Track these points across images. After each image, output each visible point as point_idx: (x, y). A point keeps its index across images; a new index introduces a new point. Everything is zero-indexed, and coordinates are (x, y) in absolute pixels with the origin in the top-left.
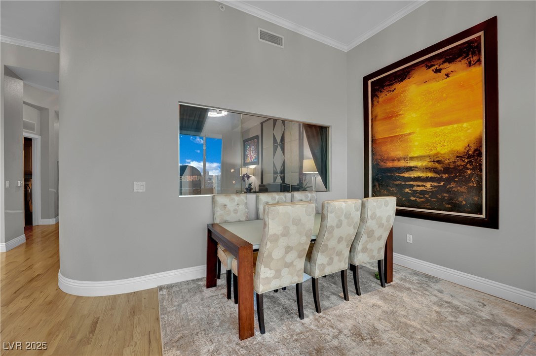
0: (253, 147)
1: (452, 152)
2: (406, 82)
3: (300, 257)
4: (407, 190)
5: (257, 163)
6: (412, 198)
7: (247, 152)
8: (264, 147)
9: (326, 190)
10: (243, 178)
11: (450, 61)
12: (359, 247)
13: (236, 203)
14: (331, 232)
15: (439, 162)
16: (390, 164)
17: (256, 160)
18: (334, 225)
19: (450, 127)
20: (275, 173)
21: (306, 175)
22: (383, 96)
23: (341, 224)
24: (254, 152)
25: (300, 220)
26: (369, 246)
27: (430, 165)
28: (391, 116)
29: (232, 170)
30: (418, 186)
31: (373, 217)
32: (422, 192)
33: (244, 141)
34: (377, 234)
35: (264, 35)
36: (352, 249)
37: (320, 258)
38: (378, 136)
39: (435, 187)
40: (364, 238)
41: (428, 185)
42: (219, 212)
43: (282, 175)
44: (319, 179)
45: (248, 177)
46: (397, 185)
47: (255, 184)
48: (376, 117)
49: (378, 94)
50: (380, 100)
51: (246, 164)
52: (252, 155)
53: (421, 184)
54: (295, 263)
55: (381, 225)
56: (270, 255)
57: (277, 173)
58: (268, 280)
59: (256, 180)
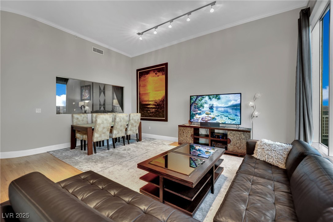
0: (87, 91)
1: (159, 100)
2: (148, 75)
3: (108, 131)
4: (149, 112)
5: (90, 99)
6: (150, 114)
7: (83, 93)
8: (94, 92)
9: (122, 112)
10: (81, 108)
11: (159, 72)
12: (129, 129)
13: (83, 117)
14: (118, 123)
15: (156, 102)
16: (144, 103)
17: (89, 98)
18: (119, 121)
19: (158, 92)
20: (100, 105)
21: (115, 106)
22: (142, 78)
23: (121, 121)
24: (88, 93)
25: (107, 119)
26: (132, 129)
27: (154, 103)
28: (145, 86)
29: (74, 103)
30: (151, 110)
31: (133, 119)
32: (152, 112)
33: (81, 86)
34: (135, 124)
35: (95, 50)
36: (126, 130)
37: (115, 132)
38: (141, 93)
39: (155, 110)
40: (130, 126)
41: (154, 110)
42: (75, 121)
43: (104, 106)
44: (120, 108)
45: (84, 107)
46: (146, 110)
47: (88, 111)
48: (140, 85)
49: (141, 77)
50: (142, 79)
51: (82, 100)
52: (86, 95)
53: (152, 109)
54: (106, 133)
55: (135, 122)
56: (98, 130)
57: (101, 105)
58: (97, 138)
59: (89, 109)
